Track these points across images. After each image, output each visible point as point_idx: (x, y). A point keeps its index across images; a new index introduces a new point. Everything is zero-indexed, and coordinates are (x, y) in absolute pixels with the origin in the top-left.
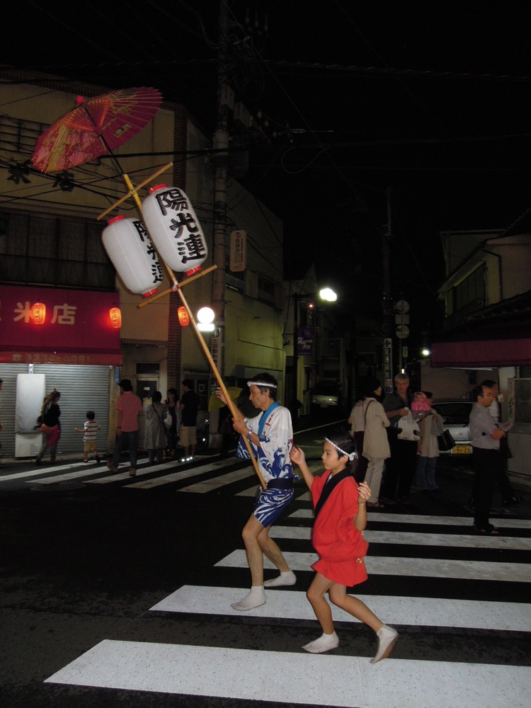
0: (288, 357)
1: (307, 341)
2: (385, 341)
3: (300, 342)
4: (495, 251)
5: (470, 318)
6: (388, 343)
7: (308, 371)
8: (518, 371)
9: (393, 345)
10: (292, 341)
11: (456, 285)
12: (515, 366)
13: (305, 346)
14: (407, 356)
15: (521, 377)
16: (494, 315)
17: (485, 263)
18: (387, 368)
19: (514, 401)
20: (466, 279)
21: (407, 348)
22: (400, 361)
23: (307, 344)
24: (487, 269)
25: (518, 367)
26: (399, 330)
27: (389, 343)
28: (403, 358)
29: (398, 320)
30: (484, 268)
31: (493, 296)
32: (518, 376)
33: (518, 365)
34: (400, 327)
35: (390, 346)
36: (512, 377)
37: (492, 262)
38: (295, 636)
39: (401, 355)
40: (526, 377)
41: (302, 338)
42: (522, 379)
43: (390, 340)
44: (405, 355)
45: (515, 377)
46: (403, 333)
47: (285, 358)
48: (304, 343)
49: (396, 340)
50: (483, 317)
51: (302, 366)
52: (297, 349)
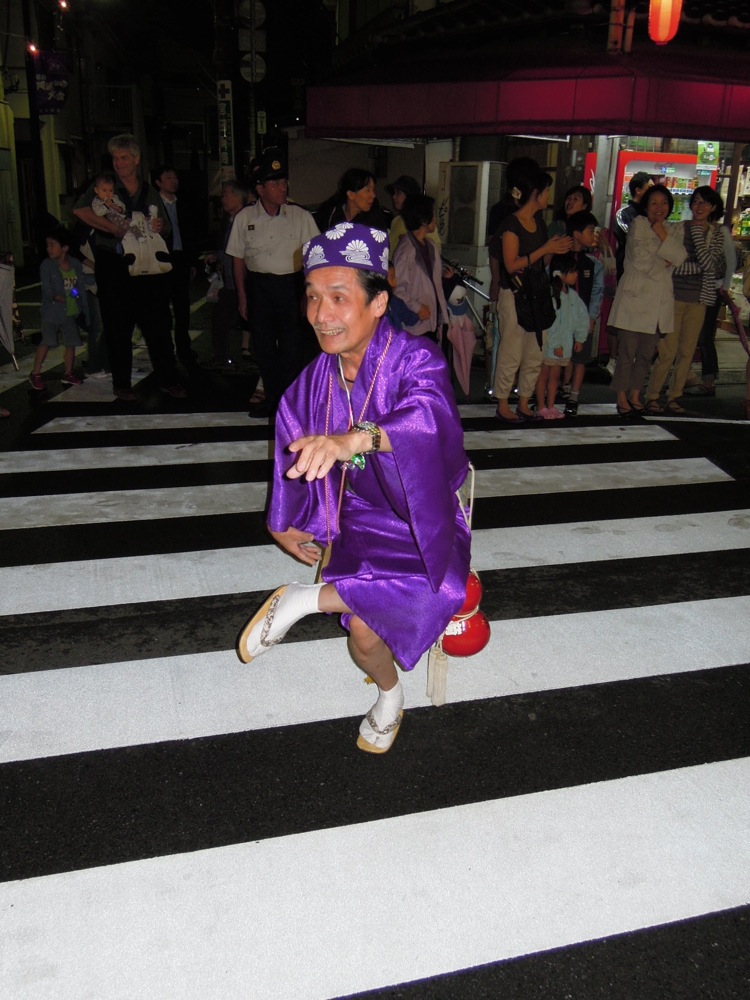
0: (18, 121)
1: (57, 83)
2: (219, 87)
3: (41, 85)
6: (224, 91)
7: (65, 153)
8: (458, 150)
9: (233, 95)
10: (24, 85)
12: (451, 136)
13: (51, 95)
14: (265, 132)
15: (461, 159)
18: (224, 144)
19: (447, 205)
21: (264, 114)
22: (253, 142)
23: (57, 89)
25: (458, 140)
26: (247, 64)
27: (227, 91)
28: (258, 136)
29: (244, 43)
32: (457, 159)
33: (458, 136)
34: (247, 57)
35: (229, 97)
36: (447, 160)
38: (46, 641)
39: (253, 129)
40: (469, 160)
41: (44, 77)
42: (463, 164)
43: (228, 84)
44: (262, 130)
45: (451, 161)
46: (254, 71)
47: (11, 122)
48: (50, 87)
49: (240, 86)
50: (404, 37)
51: (53, 141)
52: (38, 103)
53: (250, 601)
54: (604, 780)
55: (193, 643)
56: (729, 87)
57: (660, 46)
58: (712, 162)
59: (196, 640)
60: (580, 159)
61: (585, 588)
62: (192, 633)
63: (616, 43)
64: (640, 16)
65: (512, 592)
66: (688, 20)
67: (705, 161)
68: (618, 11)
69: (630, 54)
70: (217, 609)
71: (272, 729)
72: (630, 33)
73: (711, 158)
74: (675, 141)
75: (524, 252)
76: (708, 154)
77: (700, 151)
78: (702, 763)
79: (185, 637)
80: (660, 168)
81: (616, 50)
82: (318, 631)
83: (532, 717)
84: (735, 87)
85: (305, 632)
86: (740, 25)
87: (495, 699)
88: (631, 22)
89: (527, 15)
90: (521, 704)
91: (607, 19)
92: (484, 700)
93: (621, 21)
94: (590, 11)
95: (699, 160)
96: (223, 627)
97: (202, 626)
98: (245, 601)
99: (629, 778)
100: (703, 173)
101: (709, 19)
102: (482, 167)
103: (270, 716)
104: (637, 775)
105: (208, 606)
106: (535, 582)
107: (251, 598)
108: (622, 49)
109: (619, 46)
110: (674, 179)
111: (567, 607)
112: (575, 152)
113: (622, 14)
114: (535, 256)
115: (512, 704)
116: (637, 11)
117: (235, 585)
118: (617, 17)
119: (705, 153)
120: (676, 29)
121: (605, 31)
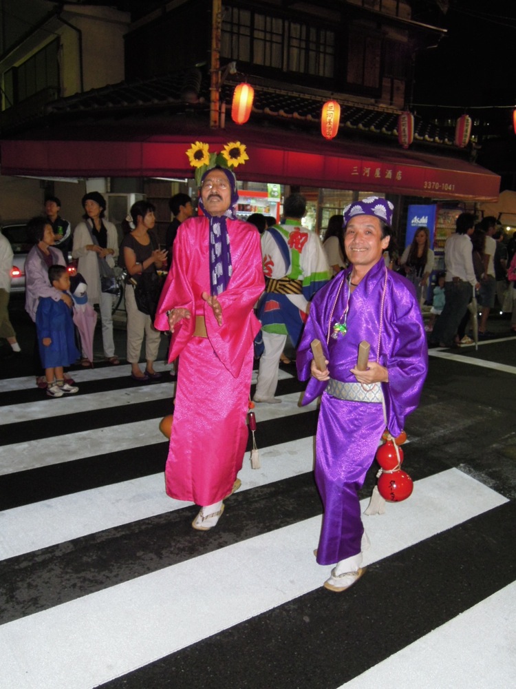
4: (73, 21)
5: (50, 109)
8: (109, 185)
11: (17, 64)
12: (105, 177)
16: (82, 108)
17: (58, 39)
20: (31, 58)
24: (62, 45)
25: (109, 179)
30: (57, 45)
31: (70, 86)
32: (110, 191)
33: (108, 176)
37: (68, 38)
42: (116, 195)
45: (107, 193)
50: (68, 109)
53: (50, 555)
54: (378, 663)
55: (16, 607)
56: (286, 152)
57: (240, 125)
58: (276, 197)
59: (18, 603)
60: (194, 193)
61: (291, 500)
62: (12, 597)
63: (215, 122)
64: (229, 106)
65: (245, 513)
66: (256, 110)
67: (273, 196)
68: (215, 102)
69: (224, 129)
70: (26, 568)
71: (116, 679)
72: (223, 116)
73: (276, 194)
74: (250, 184)
75: (140, 259)
76: (274, 192)
77: (269, 190)
78: (430, 631)
79: (7, 602)
80: (247, 199)
81: (215, 126)
82: (118, 575)
83: (307, 619)
84: (290, 152)
85: (108, 577)
86: (285, 115)
87: (274, 609)
88: (223, 110)
89: (156, 101)
90: (295, 610)
91: (209, 107)
92: (267, 612)
93: (218, 109)
94: (197, 102)
95: (269, 195)
96: (37, 586)
97: (18, 588)
98: (47, 556)
99: (392, 656)
100: (272, 203)
101: (267, 110)
102: (130, 197)
103: (110, 667)
104: (396, 652)
105: (17, 567)
106: (256, 501)
107: (50, 552)
108: (220, 126)
109: (217, 124)
110: (255, 207)
111: (288, 520)
112: (190, 189)
113: (218, 104)
114: (147, 263)
115: (288, 611)
116: (226, 103)
117: (33, 543)
118: (214, 106)
119: (272, 191)
120: (248, 116)
121: (207, 115)
